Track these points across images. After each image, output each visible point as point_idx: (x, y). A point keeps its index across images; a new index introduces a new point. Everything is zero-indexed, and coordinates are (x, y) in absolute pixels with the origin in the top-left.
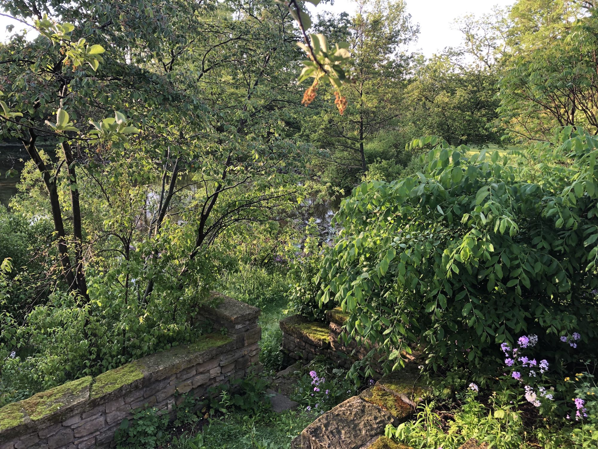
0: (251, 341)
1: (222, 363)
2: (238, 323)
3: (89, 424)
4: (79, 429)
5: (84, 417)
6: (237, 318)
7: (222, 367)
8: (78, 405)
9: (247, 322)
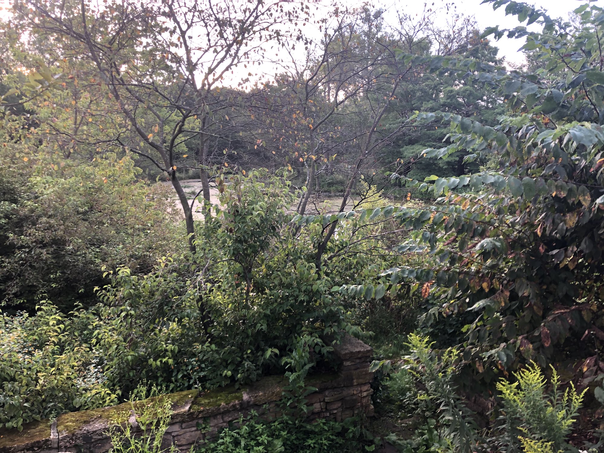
0: (361, 381)
1: (327, 399)
2: (347, 360)
3: (188, 434)
4: (179, 437)
5: (183, 427)
6: (346, 354)
7: (327, 403)
8: (177, 415)
9: (358, 361)
